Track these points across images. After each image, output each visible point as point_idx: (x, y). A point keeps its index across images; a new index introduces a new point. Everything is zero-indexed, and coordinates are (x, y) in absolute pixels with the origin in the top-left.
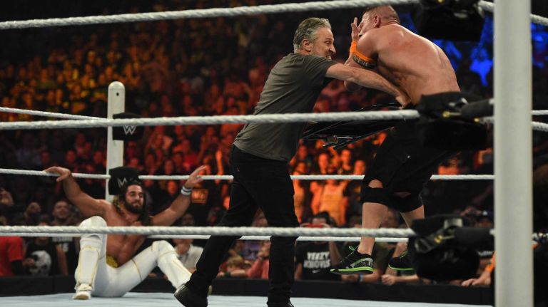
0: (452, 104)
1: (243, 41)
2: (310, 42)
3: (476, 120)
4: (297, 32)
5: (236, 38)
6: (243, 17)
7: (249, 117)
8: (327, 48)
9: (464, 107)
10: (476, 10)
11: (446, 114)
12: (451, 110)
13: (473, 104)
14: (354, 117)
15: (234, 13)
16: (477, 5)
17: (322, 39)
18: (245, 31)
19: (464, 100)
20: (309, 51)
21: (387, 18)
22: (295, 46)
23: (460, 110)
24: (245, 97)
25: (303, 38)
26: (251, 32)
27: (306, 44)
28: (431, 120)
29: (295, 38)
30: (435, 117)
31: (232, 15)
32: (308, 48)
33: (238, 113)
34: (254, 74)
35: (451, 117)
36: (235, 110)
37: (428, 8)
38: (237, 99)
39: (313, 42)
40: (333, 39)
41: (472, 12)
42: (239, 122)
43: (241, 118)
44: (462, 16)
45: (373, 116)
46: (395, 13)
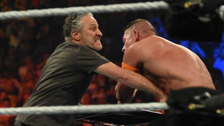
0: (197, 98)
1: (14, 42)
2: (78, 32)
3: (219, 111)
4: (64, 26)
5: (8, 40)
6: (13, 20)
7: (19, 110)
8: (94, 33)
9: (207, 100)
10: (218, 15)
11: (192, 106)
12: (196, 102)
13: (215, 97)
14: (111, 109)
15: (6, 17)
16: (219, 10)
17: (86, 27)
18: (15, 34)
19: (207, 94)
20: (79, 40)
21: (145, 32)
22: (66, 38)
23: (205, 103)
24: (15, 92)
25: (71, 30)
26: (21, 34)
27: (75, 35)
28: (179, 112)
29: (64, 32)
30: (181, 109)
31: (3, 18)
32: (77, 37)
33: (9, 106)
34: (23, 71)
35: (196, 109)
36: (6, 103)
37: (176, 13)
38: (8, 93)
39: (80, 31)
40: (97, 25)
41: (214, 16)
42: (10, 114)
43: (12, 110)
44: (205, 19)
45: (128, 108)
46: (152, 27)
